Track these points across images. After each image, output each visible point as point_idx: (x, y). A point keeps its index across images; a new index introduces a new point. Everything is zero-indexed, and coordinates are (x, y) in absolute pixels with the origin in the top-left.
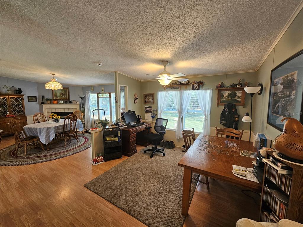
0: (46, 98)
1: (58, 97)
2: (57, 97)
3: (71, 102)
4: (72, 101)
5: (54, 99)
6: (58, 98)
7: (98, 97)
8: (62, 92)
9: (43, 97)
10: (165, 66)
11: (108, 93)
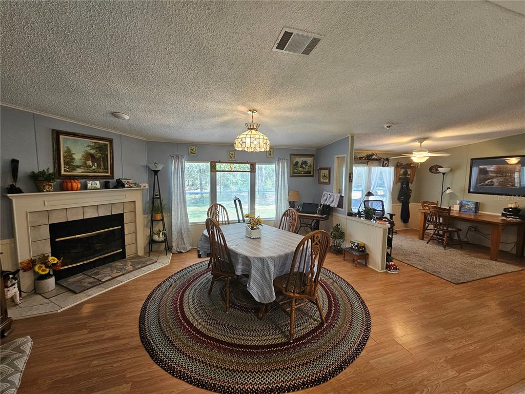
0: (25, 168)
1: (79, 167)
2: (74, 168)
3: (120, 184)
4: (123, 181)
5: (63, 172)
6: (79, 172)
7: (213, 170)
8: (93, 152)
9: (15, 163)
10: (421, 143)
11: (247, 163)
